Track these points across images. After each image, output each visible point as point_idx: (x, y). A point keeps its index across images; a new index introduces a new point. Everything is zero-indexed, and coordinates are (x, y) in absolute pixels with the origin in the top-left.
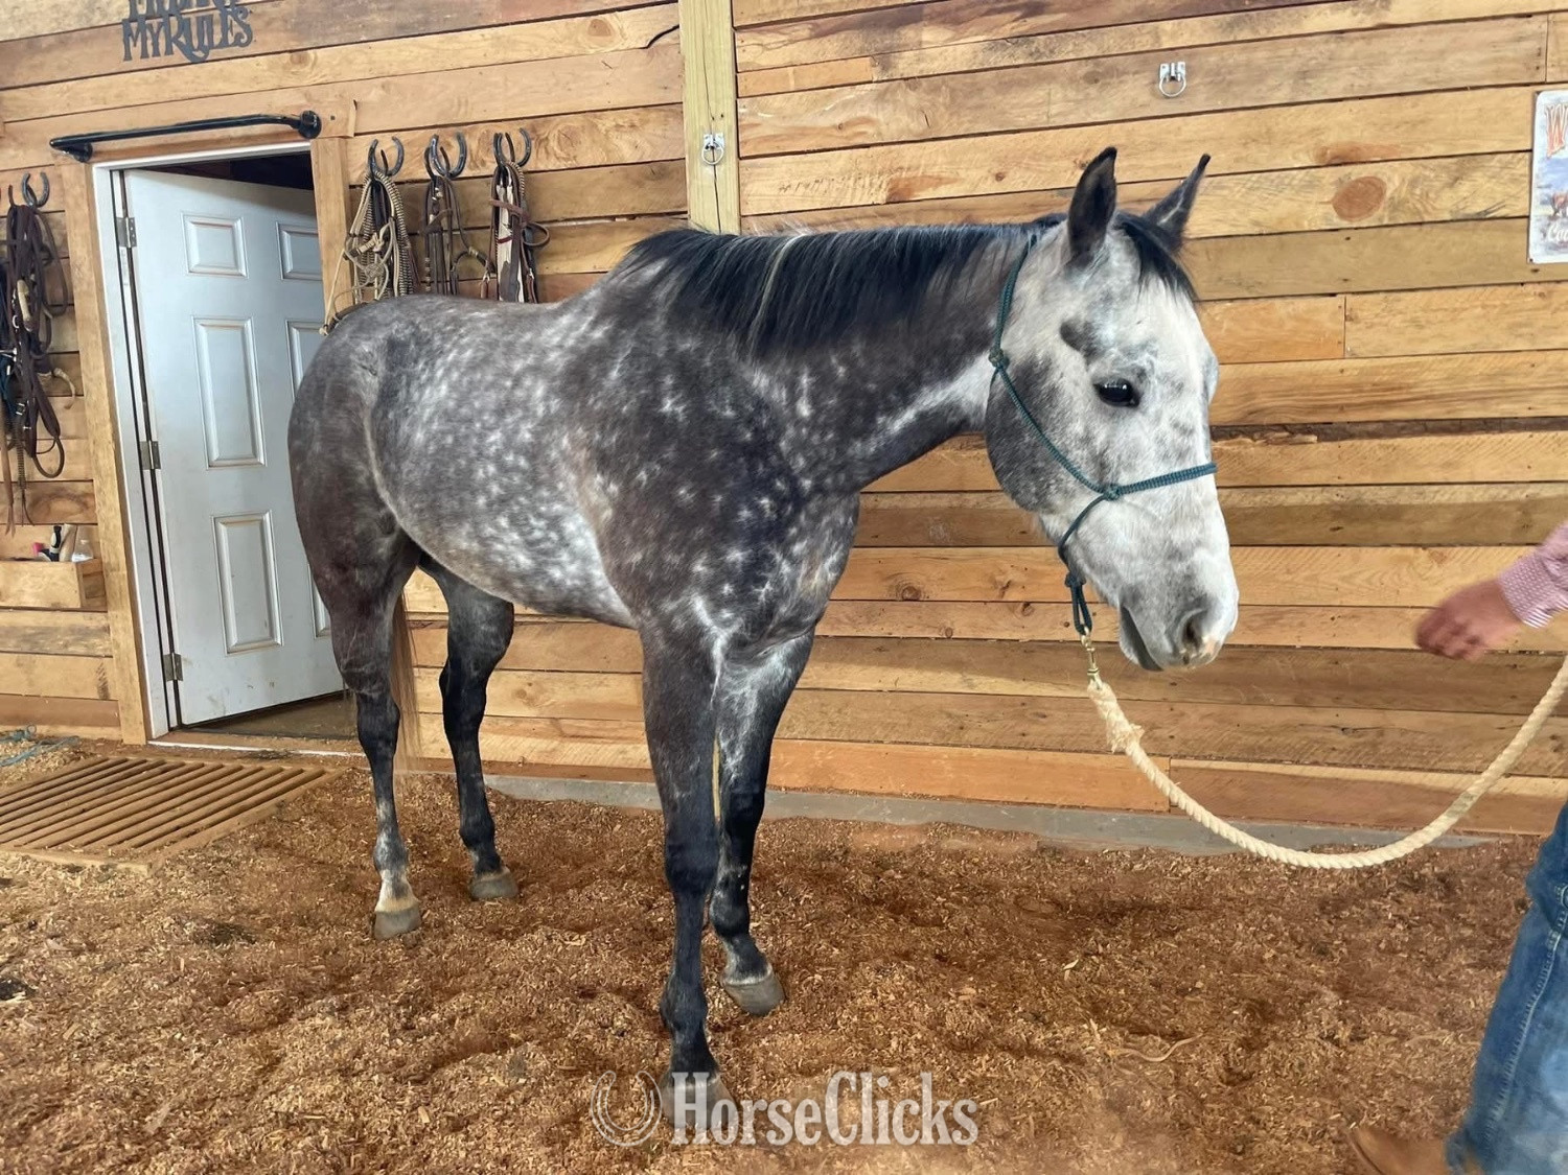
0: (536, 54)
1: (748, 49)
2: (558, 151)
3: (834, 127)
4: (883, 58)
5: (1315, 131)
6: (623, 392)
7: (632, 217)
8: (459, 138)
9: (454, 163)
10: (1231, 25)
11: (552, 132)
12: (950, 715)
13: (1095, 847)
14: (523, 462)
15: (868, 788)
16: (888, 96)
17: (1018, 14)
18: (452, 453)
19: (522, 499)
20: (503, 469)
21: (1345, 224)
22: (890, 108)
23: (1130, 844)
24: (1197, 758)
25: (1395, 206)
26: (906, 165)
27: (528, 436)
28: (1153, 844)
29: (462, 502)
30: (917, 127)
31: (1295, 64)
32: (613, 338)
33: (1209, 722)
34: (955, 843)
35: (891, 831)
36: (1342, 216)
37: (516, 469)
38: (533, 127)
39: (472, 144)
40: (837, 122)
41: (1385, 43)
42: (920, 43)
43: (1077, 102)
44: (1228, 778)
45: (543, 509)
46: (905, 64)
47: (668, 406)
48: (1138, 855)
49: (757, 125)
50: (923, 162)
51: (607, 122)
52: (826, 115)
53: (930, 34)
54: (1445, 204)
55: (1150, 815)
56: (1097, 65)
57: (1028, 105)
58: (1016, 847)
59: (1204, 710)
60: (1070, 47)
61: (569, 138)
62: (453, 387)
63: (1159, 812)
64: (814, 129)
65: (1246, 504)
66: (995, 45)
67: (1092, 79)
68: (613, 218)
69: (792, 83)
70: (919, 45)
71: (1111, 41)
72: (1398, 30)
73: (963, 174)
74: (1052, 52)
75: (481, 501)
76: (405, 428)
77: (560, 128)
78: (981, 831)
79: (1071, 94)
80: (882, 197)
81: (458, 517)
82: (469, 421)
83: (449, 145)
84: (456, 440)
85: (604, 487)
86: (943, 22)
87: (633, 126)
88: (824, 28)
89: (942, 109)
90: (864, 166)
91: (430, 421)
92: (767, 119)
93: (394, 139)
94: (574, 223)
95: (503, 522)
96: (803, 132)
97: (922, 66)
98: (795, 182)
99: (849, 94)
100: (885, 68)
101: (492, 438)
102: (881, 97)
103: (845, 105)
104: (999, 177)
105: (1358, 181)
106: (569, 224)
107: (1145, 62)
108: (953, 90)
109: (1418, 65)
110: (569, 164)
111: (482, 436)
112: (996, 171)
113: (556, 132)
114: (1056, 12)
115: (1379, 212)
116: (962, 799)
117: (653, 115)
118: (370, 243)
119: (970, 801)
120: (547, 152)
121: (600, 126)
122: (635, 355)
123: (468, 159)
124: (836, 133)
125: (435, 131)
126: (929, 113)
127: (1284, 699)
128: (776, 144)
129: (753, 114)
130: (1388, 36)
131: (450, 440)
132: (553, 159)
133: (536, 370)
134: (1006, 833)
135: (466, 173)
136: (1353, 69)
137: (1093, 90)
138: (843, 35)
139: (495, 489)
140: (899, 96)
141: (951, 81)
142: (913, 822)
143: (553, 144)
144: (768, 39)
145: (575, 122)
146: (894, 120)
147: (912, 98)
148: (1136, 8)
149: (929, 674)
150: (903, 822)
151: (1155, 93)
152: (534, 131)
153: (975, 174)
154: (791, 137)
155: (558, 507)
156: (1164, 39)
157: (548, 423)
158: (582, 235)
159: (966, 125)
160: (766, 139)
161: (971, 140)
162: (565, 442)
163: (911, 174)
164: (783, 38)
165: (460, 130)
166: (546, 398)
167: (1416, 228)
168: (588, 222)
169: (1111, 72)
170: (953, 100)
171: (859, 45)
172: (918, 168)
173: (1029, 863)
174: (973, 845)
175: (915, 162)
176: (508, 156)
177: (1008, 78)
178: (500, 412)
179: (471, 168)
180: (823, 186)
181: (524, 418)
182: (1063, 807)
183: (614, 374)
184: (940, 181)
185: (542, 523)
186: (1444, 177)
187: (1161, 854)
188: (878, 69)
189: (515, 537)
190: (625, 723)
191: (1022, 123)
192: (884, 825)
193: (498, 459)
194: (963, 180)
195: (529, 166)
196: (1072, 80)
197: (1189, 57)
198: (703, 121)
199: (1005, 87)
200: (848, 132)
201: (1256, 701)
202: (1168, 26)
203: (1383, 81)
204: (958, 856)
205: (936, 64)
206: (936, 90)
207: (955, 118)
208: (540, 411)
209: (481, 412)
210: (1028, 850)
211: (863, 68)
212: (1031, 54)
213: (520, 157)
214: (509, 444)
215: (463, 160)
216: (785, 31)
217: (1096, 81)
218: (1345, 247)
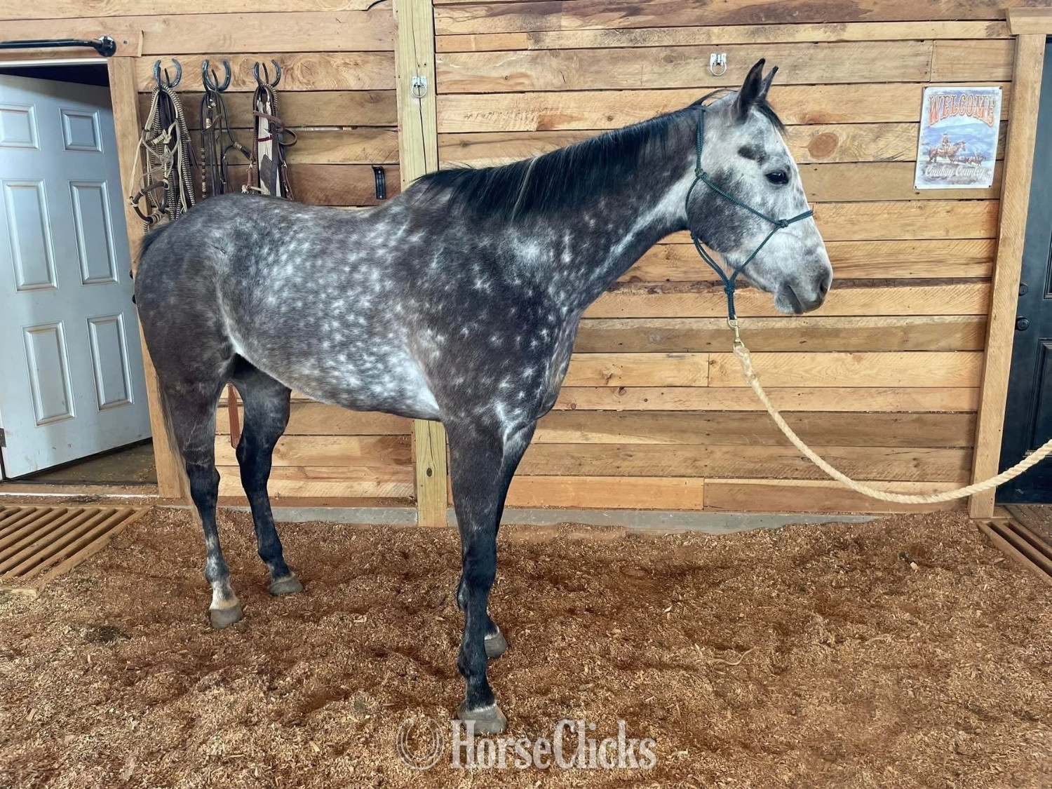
0: (283, 8)
1: (443, 20)
2: (301, 78)
3: (502, 78)
4: (535, 34)
5: (800, 103)
6: (443, 277)
7: (354, 127)
8: (225, 63)
9: (222, 81)
10: (753, 33)
11: (297, 64)
12: (573, 457)
13: (659, 532)
14: (362, 321)
15: (520, 504)
16: (538, 60)
17: (623, 14)
18: (303, 314)
19: (359, 344)
20: (346, 325)
21: (814, 160)
22: (540, 68)
23: (682, 529)
24: (719, 478)
25: (844, 151)
26: (550, 107)
27: (367, 304)
28: (693, 529)
29: (309, 345)
30: (557, 82)
31: (789, 61)
32: (427, 241)
33: (728, 456)
34: (576, 535)
35: (536, 530)
36: (812, 155)
37: (356, 325)
38: (282, 60)
39: (235, 68)
40: (505, 74)
41: (840, 52)
42: (560, 26)
43: (660, 74)
44: (737, 489)
45: (375, 350)
46: (550, 40)
47: (479, 284)
48: (685, 536)
49: (449, 72)
50: (561, 105)
51: (338, 60)
52: (497, 69)
53: (566, 21)
54: (870, 152)
55: (692, 512)
56: (672, 51)
57: (629, 74)
58: (614, 535)
59: (724, 449)
60: (656, 38)
61: (309, 69)
62: (297, 268)
63: (697, 510)
64: (489, 78)
65: (753, 327)
66: (608, 32)
67: (669, 60)
68: (341, 127)
69: (473, 45)
70: (559, 29)
71: (681, 36)
72: (849, 44)
73: (586, 114)
74: (644, 40)
75: (326, 345)
76: (257, 293)
77: (302, 61)
78: (591, 527)
79: (656, 69)
80: (533, 126)
81: (306, 355)
82: (316, 293)
83: (217, 67)
84: (305, 304)
85: (433, 338)
86: (575, 14)
87: (356, 64)
88: (496, 11)
89: (574, 72)
90: (522, 106)
91: (281, 289)
92: (457, 68)
93: (173, 60)
94: (312, 129)
95: (342, 358)
96: (481, 80)
97: (561, 42)
98: (475, 113)
99: (512, 56)
100: (537, 41)
101: (336, 304)
102: (534, 61)
103: (510, 64)
104: (610, 119)
105: (822, 135)
106: (308, 129)
107: (701, 52)
108: (581, 60)
109: (859, 67)
110: (309, 88)
111: (327, 303)
112: (607, 115)
113: (299, 64)
114: (647, 15)
115: (833, 155)
116: (579, 508)
117: (371, 57)
118: (161, 137)
119: (584, 509)
120: (292, 77)
121: (332, 62)
122: (447, 253)
123: (232, 79)
124: (502, 81)
125: (206, 57)
126: (565, 73)
127: (772, 442)
128: (463, 87)
129: (445, 64)
130: (844, 47)
131: (299, 304)
132: (298, 83)
133: (370, 261)
134: (607, 527)
135: (230, 89)
136: (823, 67)
137: (669, 67)
138: (508, 16)
139: (338, 337)
140: (546, 60)
141: (581, 54)
142: (548, 524)
143: (297, 73)
144: (457, 14)
145: (314, 58)
146: (542, 75)
147: (554, 62)
148: (697, 16)
149: (561, 432)
150: (543, 523)
151: (707, 72)
152: (283, 62)
153: (595, 116)
154: (472, 82)
155: (386, 348)
156: (713, 38)
157: (384, 296)
158: (320, 138)
159: (589, 84)
160: (456, 82)
161: (593, 93)
162: (399, 308)
163: (553, 112)
164: (467, 15)
165: (226, 58)
166: (381, 280)
167: (853, 165)
168: (322, 129)
169: (682, 57)
170: (581, 66)
171: (519, 24)
172: (557, 109)
173: (622, 545)
174: (587, 536)
175: (555, 106)
176: (263, 79)
177: (618, 55)
178: (343, 288)
179: (233, 85)
180: (495, 116)
181: (364, 292)
182: (640, 509)
183: (434, 265)
184: (571, 119)
185: (372, 358)
186: (871, 136)
187: (698, 535)
188: (532, 41)
189: (351, 367)
190: (352, 468)
191: (624, 84)
192: (531, 526)
193: (341, 318)
194: (586, 119)
195: (280, 87)
196: (656, 60)
197: (729, 51)
198: (413, 68)
199: (615, 60)
200: (511, 82)
201: (755, 443)
202: (716, 30)
203: (841, 74)
204: (578, 543)
205: (571, 42)
206: (570, 58)
207: (582, 78)
208: (377, 288)
209: (325, 287)
210: (620, 537)
211: (521, 40)
212: (631, 41)
213: (272, 79)
214: (351, 308)
215: (228, 79)
216: (468, 10)
217: (672, 62)
218: (814, 174)
